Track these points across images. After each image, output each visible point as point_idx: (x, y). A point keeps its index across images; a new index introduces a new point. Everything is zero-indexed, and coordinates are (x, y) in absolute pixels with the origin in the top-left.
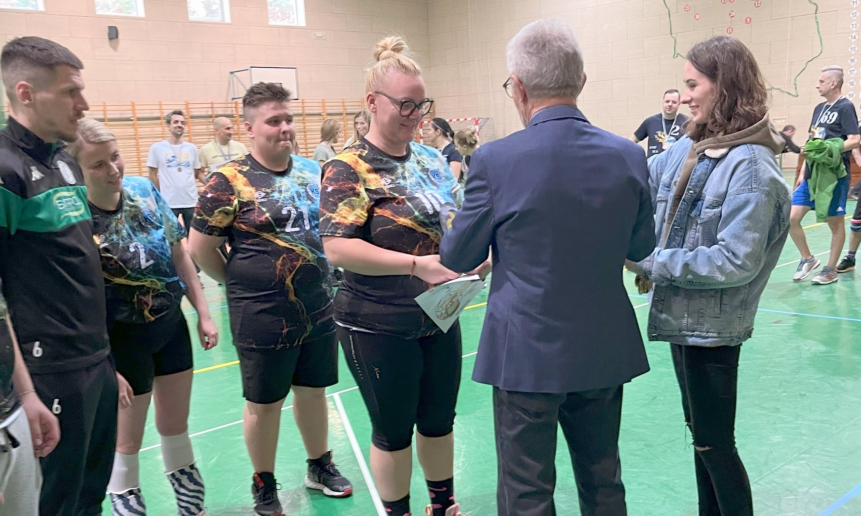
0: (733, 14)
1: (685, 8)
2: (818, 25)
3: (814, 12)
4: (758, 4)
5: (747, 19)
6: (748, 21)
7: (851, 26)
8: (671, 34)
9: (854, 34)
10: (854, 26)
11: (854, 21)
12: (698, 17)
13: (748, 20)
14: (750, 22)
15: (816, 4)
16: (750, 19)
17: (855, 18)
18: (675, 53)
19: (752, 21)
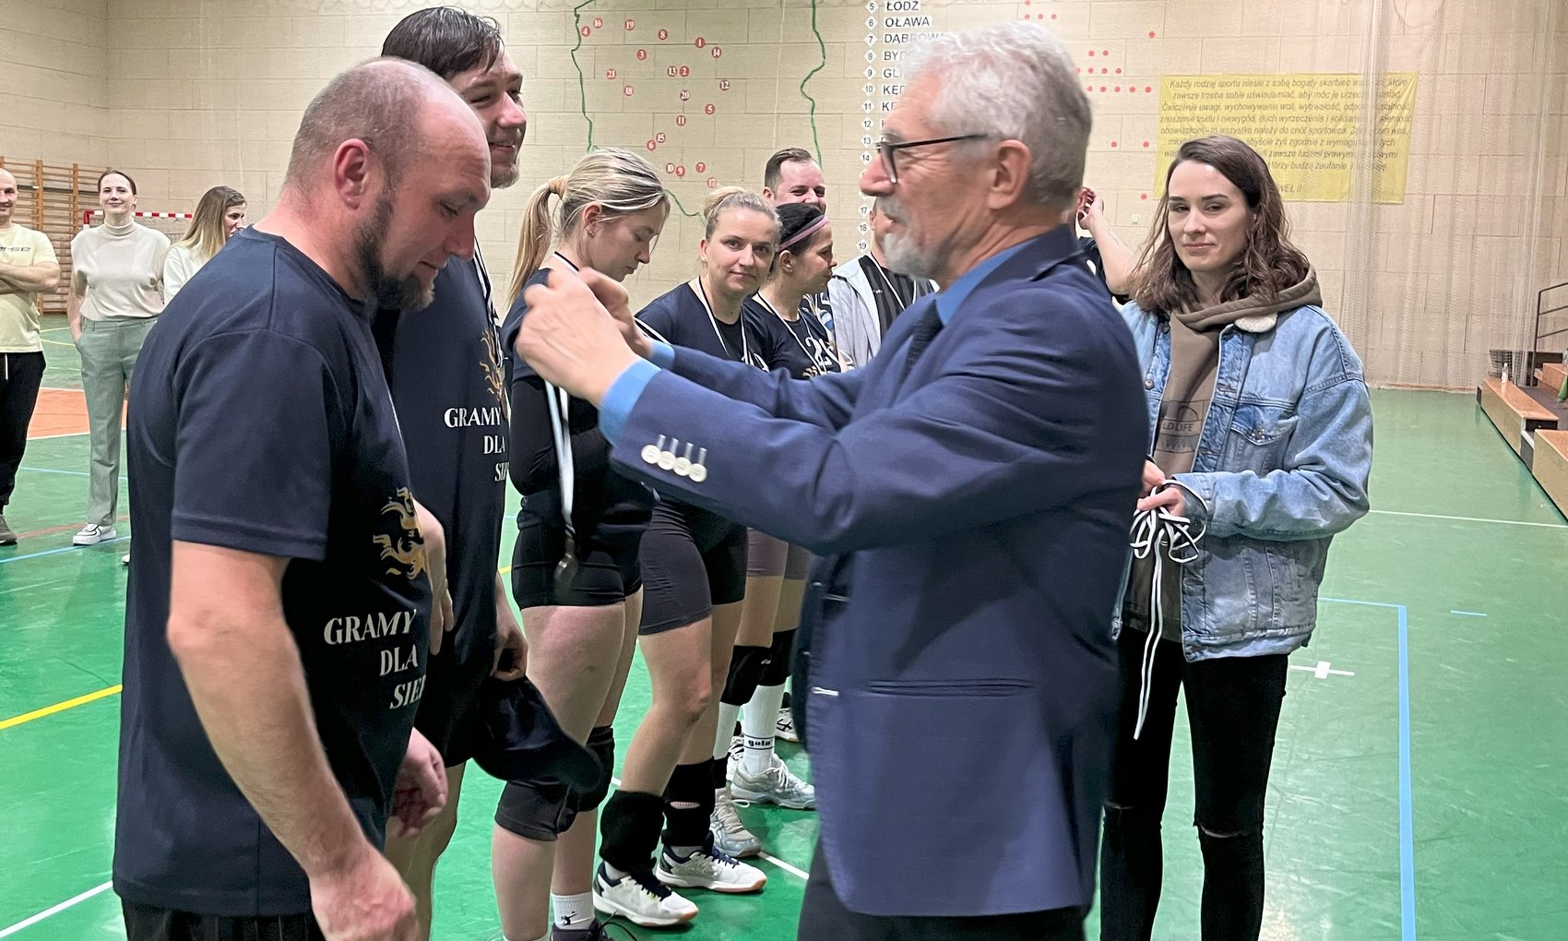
0: (686, 95)
1: (608, 74)
2: (815, 131)
3: (809, 111)
4: (725, 85)
5: (708, 106)
6: (710, 110)
7: (863, 141)
8: (584, 112)
9: (866, 154)
10: (867, 141)
11: (866, 132)
12: (629, 91)
13: (710, 108)
14: (712, 113)
15: (811, 99)
16: (713, 108)
17: (868, 129)
18: (590, 142)
19: (716, 111)
